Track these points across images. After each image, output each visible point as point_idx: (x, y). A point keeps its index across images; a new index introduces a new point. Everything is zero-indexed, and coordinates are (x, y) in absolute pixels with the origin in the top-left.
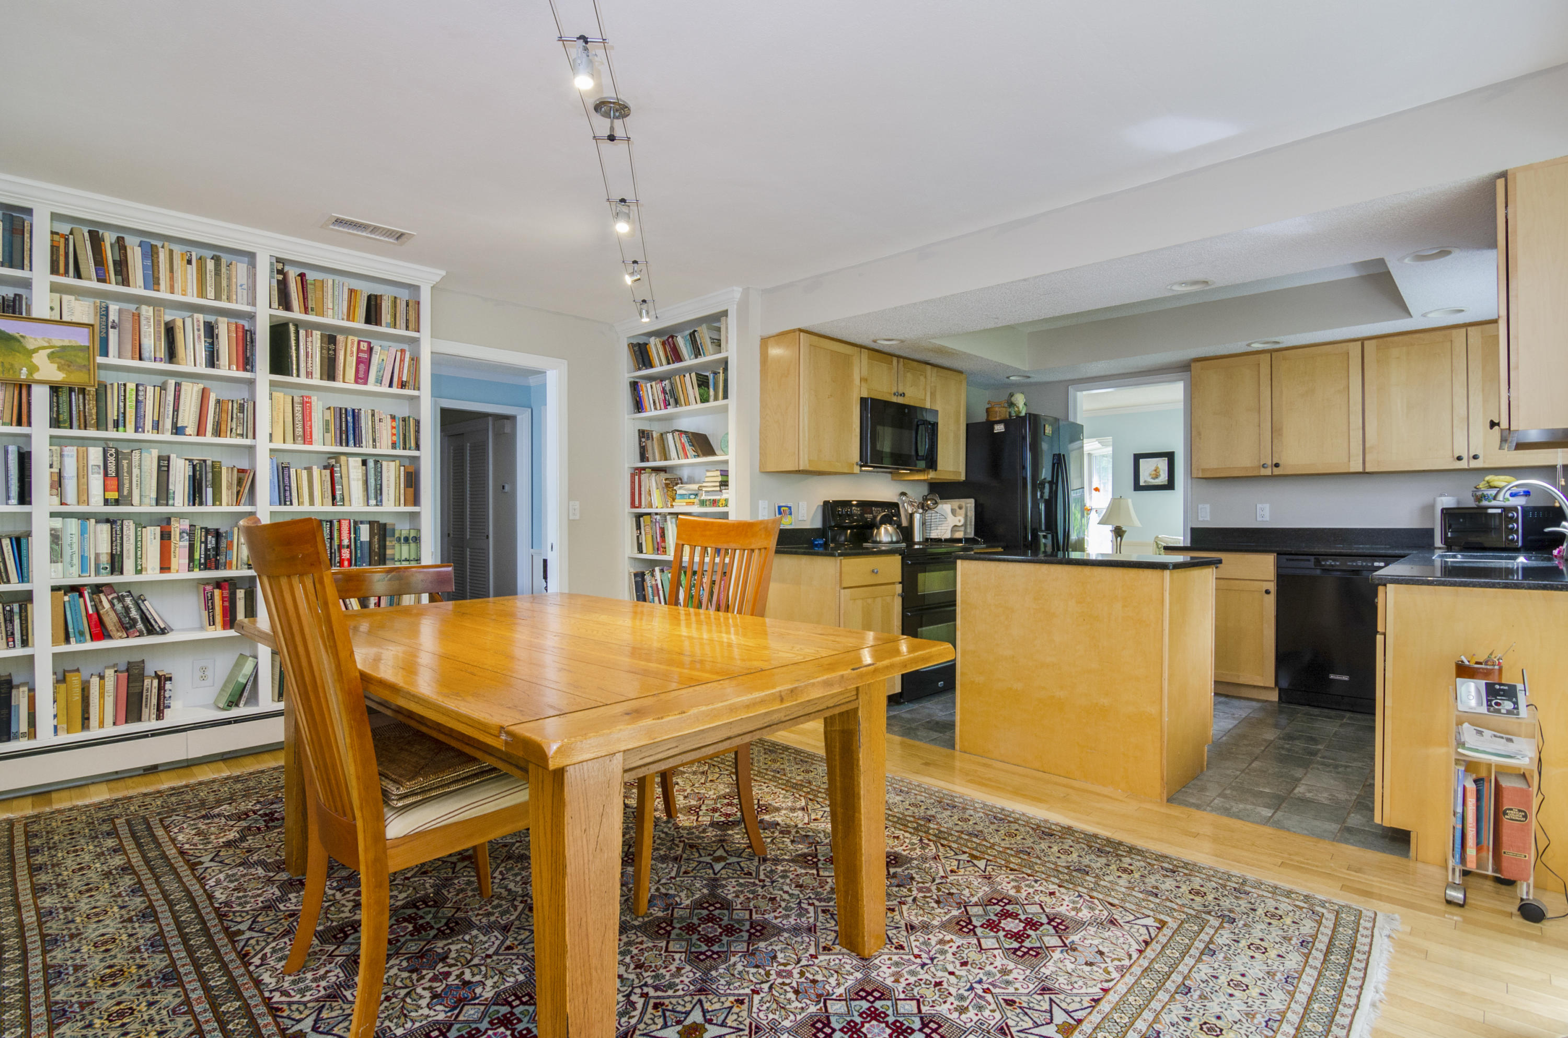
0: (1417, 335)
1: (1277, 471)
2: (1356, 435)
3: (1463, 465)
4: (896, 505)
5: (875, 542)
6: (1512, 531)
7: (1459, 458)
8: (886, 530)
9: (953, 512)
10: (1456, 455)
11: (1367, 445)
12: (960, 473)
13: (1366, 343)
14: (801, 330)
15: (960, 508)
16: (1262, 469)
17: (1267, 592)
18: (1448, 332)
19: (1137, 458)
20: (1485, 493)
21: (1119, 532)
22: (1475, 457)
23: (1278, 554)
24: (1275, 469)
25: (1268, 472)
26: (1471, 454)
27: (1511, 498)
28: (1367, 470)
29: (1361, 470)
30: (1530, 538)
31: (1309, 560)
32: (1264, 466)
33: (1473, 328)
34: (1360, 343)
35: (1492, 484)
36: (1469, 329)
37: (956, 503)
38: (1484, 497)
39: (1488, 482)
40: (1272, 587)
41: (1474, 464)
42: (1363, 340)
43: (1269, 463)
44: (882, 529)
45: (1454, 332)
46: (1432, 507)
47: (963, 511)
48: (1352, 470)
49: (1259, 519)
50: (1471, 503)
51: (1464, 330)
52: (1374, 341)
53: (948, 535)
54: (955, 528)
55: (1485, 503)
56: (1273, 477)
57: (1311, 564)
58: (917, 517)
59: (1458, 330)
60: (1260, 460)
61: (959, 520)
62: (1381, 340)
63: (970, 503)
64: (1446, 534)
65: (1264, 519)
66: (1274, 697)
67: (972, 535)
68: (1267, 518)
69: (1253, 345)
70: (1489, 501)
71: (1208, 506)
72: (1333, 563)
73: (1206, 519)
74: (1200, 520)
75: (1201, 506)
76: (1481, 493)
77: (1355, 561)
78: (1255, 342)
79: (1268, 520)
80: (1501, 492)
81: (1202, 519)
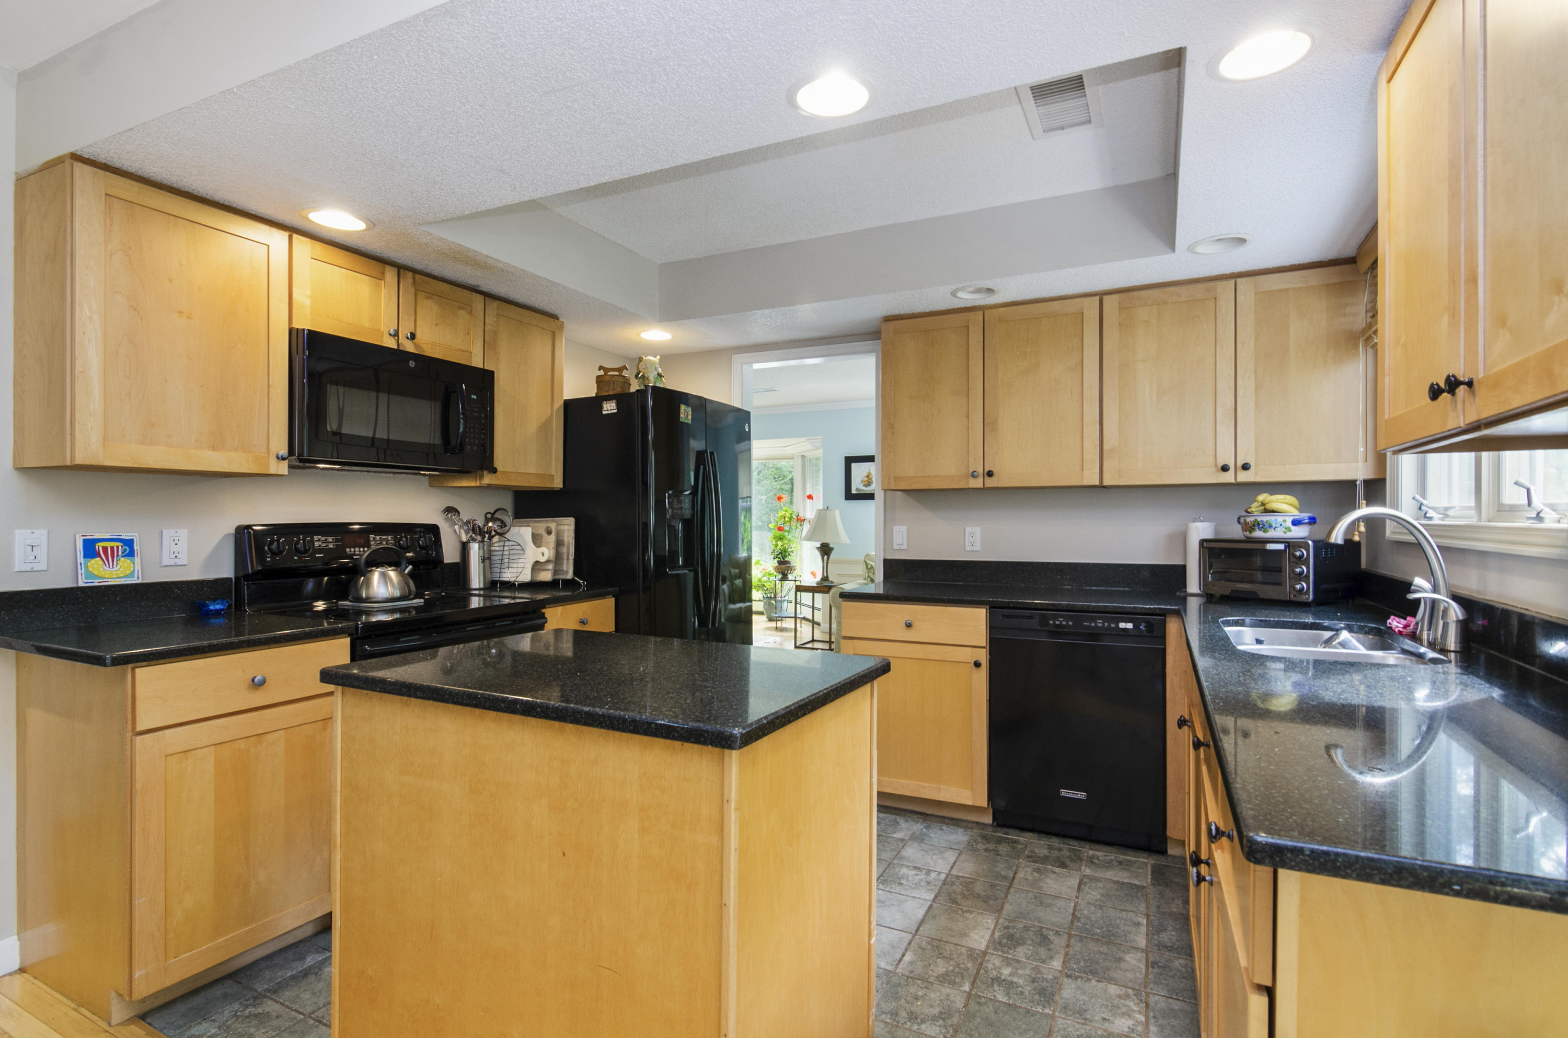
0: (1172, 289)
1: (990, 483)
2: (1092, 430)
3: (1228, 477)
4: (433, 530)
5: (359, 599)
6: (1300, 577)
7: (1225, 469)
8: (384, 576)
9: (537, 540)
10: (1220, 463)
11: (1105, 447)
12: (551, 477)
13: (1105, 298)
14: (76, 157)
15: (549, 532)
16: (971, 480)
17: (977, 665)
18: (1212, 284)
19: (849, 461)
20: (1259, 519)
21: (825, 550)
22: (1246, 467)
23: (991, 607)
24: (987, 479)
25: (978, 483)
26: (1240, 463)
27: (1293, 528)
28: (1106, 483)
29: (1097, 483)
30: (1324, 586)
31: (1031, 617)
32: (974, 475)
33: (1244, 279)
34: (1097, 298)
35: (1268, 507)
36: (1239, 280)
37: (542, 525)
38: (1257, 525)
39: (1263, 504)
40: (983, 656)
41: (1244, 477)
42: (1101, 295)
43: (980, 470)
44: (376, 576)
45: (1220, 285)
46: (1183, 537)
47: (552, 539)
48: (1086, 483)
49: (968, 548)
50: (1235, 532)
51: (1232, 282)
52: (1116, 297)
53: (526, 577)
54: (537, 566)
55: (1258, 534)
56: (984, 490)
57: (1034, 623)
58: (475, 548)
59: (1224, 283)
60: (967, 467)
61: (546, 553)
62: (1124, 295)
63: (567, 526)
64: (1205, 578)
65: (975, 549)
66: (988, 819)
67: (570, 575)
68: (977, 547)
69: (960, 294)
70: (1265, 531)
71: (904, 528)
72: (1064, 623)
73: (902, 547)
74: (895, 548)
75: (896, 528)
76: (1252, 519)
77: (1094, 619)
78: (962, 289)
79: (979, 549)
80: (1280, 519)
81: (897, 547)
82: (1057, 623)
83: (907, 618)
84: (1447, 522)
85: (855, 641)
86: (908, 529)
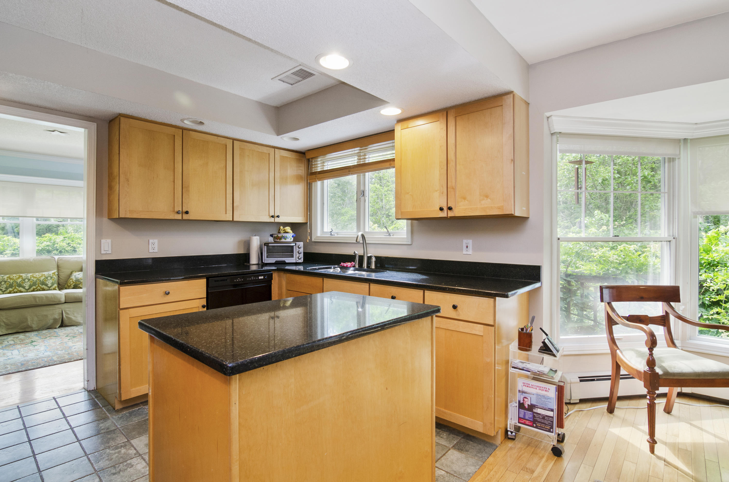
1: (185, 217)
2: (230, 197)
3: (273, 220)
7: (272, 217)
10: (271, 215)
13: (235, 141)
17: (204, 307)
18: (268, 148)
20: (284, 235)
22: (278, 216)
26: (276, 215)
28: (235, 220)
29: (231, 220)
31: (227, 280)
32: (177, 213)
33: (277, 149)
34: (232, 140)
41: (277, 220)
43: (181, 211)
49: (151, 251)
51: (273, 150)
52: (238, 142)
56: (182, 220)
60: (174, 208)
64: (265, 257)
68: (156, 250)
69: (185, 122)
70: (285, 239)
71: (109, 241)
72: (240, 280)
73: (108, 252)
74: (102, 253)
75: (103, 241)
76: (281, 235)
77: (250, 277)
78: (187, 119)
79: (157, 251)
80: (289, 235)
81: (105, 252)
82: (238, 280)
83: (165, 290)
84: (338, 236)
85: (130, 309)
86: (112, 242)
